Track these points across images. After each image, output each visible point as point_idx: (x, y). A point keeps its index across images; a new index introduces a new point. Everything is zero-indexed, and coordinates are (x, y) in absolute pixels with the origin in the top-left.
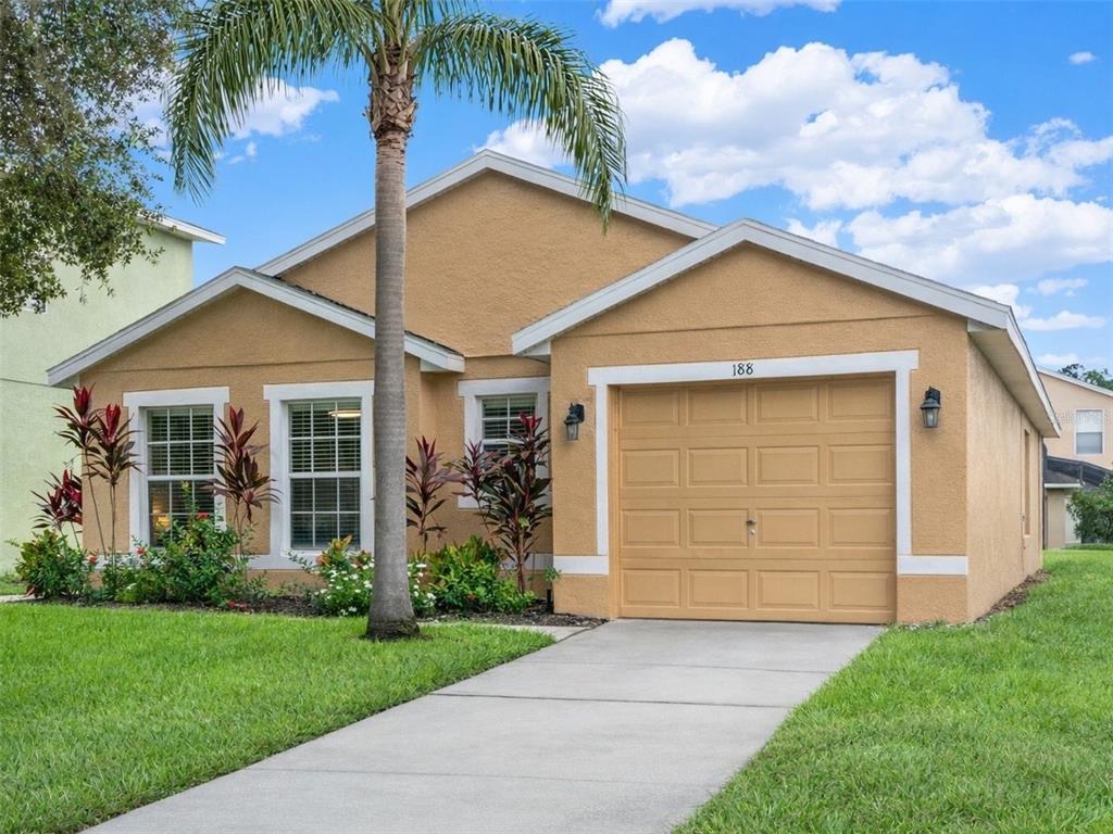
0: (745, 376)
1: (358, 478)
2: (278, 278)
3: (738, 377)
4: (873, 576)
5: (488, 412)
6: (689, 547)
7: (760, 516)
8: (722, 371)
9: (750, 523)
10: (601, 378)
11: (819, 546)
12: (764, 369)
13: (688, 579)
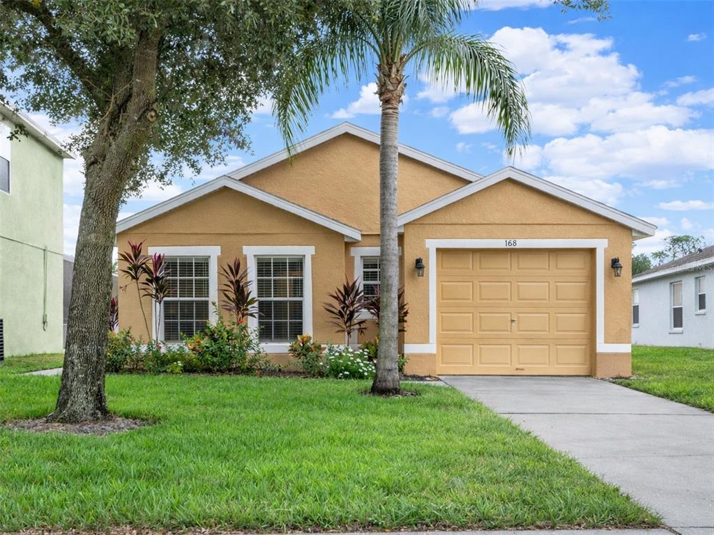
0: (512, 247)
1: (302, 301)
2: (243, 180)
3: (508, 247)
4: (578, 347)
5: (366, 266)
6: (479, 333)
7: (519, 317)
8: (500, 244)
9: (512, 321)
10: (432, 244)
11: (549, 332)
12: (522, 243)
13: (478, 350)
